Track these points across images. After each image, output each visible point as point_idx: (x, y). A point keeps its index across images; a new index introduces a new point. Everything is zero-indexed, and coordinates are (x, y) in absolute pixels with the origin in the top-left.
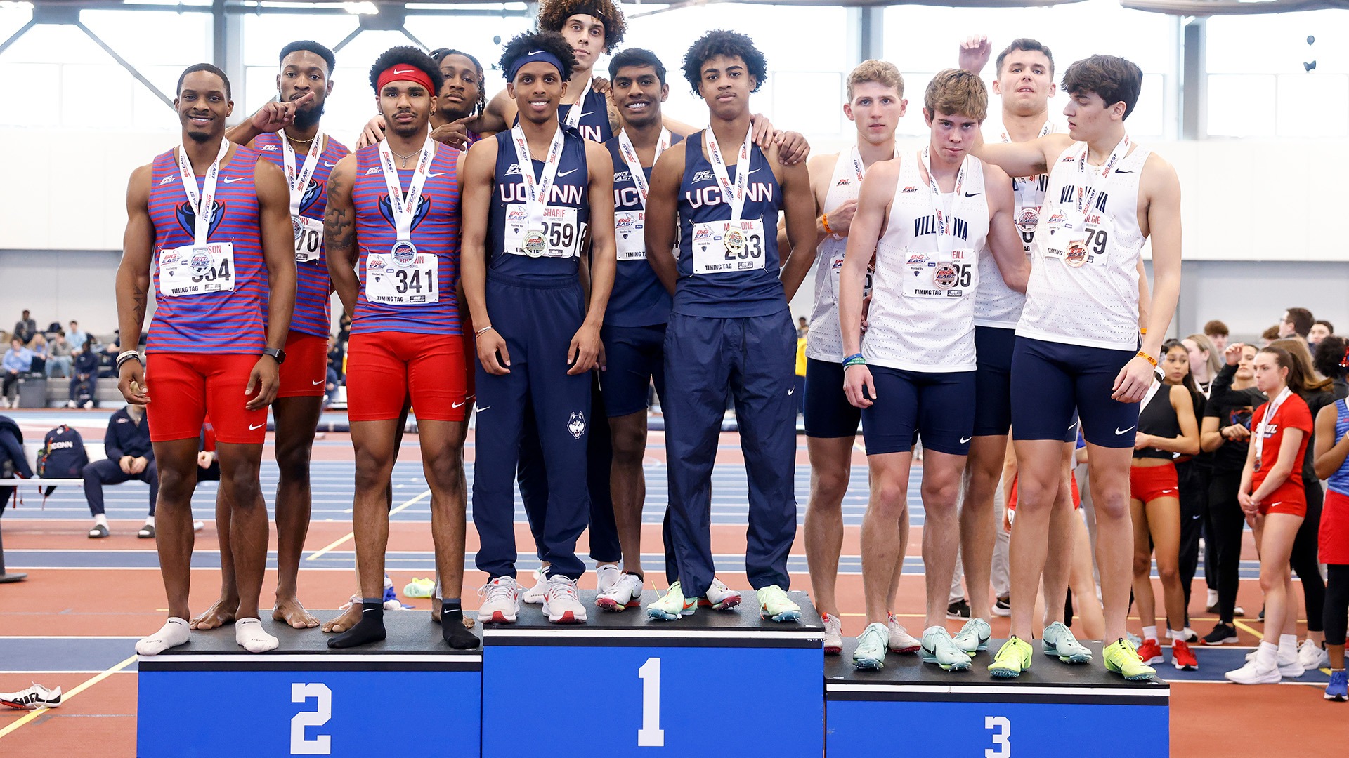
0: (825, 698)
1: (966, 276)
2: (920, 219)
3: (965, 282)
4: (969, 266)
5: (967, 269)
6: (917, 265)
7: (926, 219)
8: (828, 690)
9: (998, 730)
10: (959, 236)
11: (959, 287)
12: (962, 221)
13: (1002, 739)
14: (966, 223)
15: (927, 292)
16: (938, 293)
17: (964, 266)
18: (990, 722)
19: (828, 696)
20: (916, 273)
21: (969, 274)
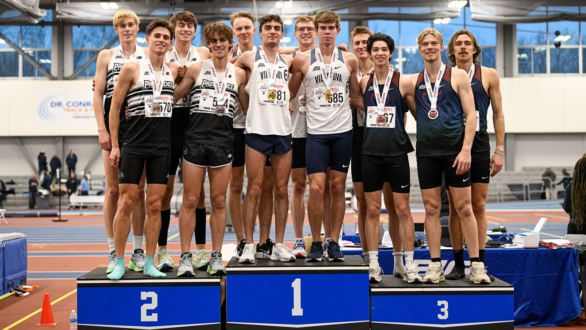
0: (370, 295)
1: (341, 98)
2: (317, 76)
3: (341, 100)
4: (342, 94)
5: (341, 95)
6: (319, 95)
7: (320, 76)
8: (372, 291)
9: (443, 306)
10: (338, 80)
11: (338, 102)
12: (338, 74)
13: (445, 310)
14: (340, 75)
15: (325, 106)
16: (330, 106)
17: (339, 94)
18: (440, 303)
19: (371, 293)
20: (319, 98)
21: (342, 97)
